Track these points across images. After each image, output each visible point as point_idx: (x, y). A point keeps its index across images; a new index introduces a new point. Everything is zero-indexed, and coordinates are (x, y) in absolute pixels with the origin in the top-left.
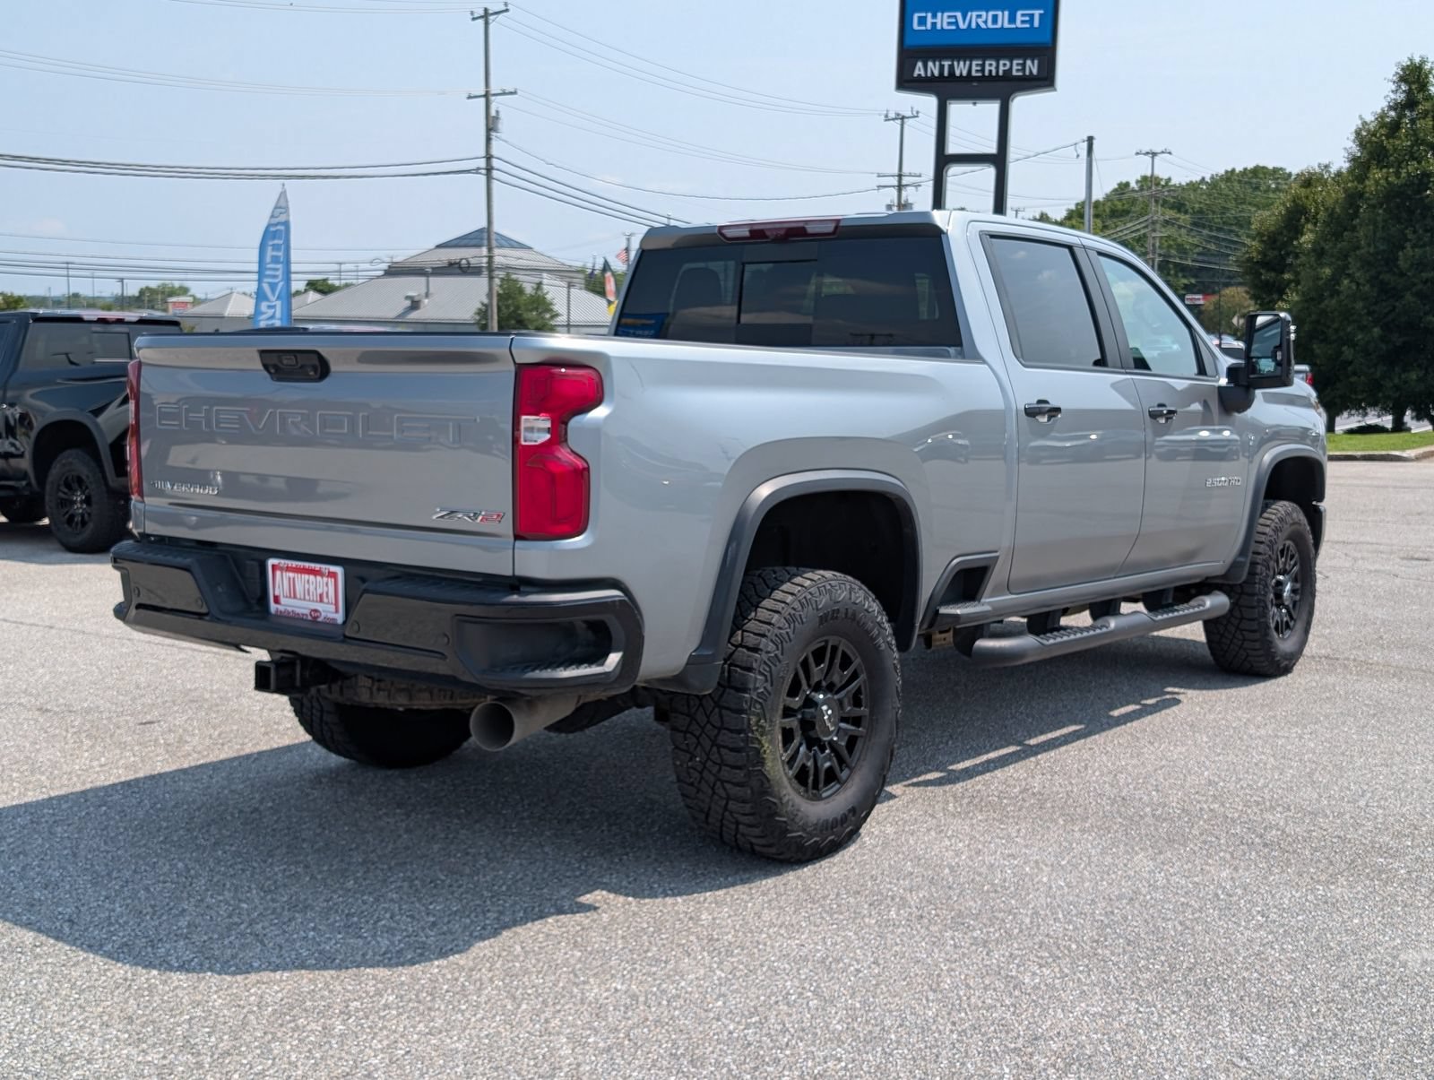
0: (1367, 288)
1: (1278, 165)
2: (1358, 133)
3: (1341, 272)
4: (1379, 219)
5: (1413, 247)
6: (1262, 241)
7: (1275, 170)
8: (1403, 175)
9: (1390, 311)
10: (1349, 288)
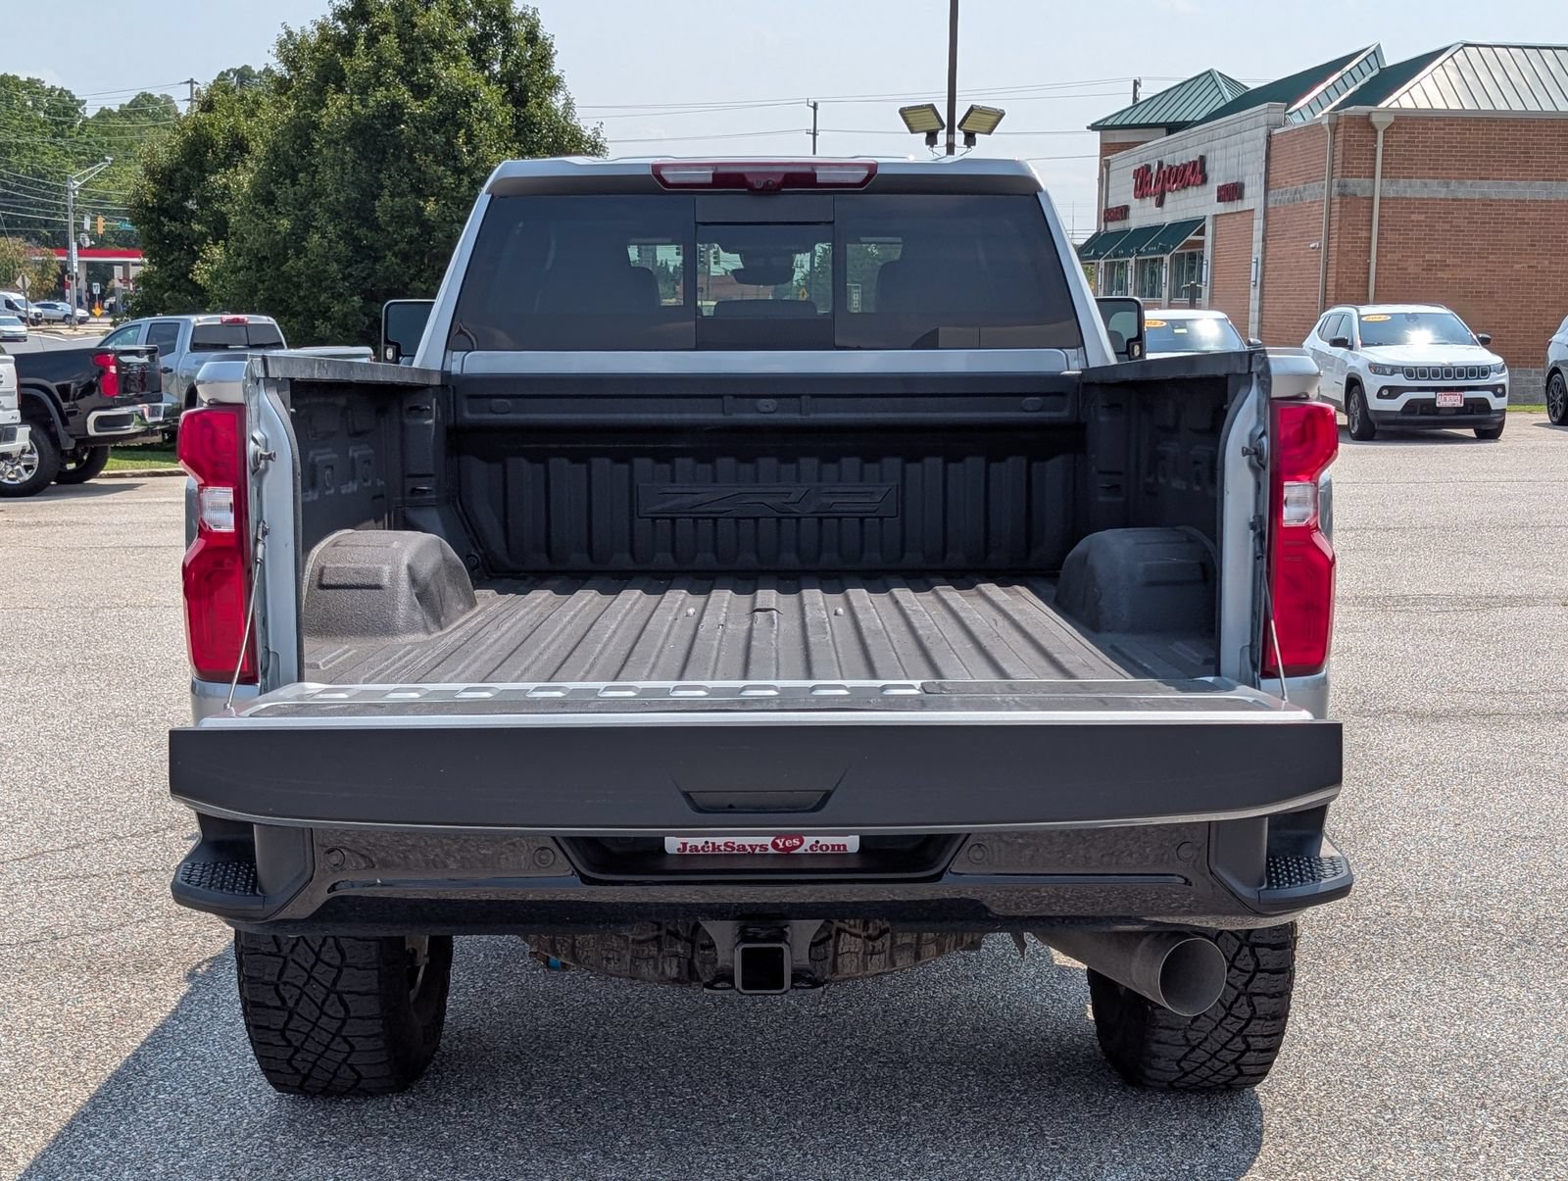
0: (341, 246)
1: (35, 76)
2: (282, 45)
3: (305, 226)
4: (347, 158)
5: (392, 196)
6: (155, 181)
7: (30, 81)
8: (371, 103)
9: (369, 275)
10: (321, 245)
